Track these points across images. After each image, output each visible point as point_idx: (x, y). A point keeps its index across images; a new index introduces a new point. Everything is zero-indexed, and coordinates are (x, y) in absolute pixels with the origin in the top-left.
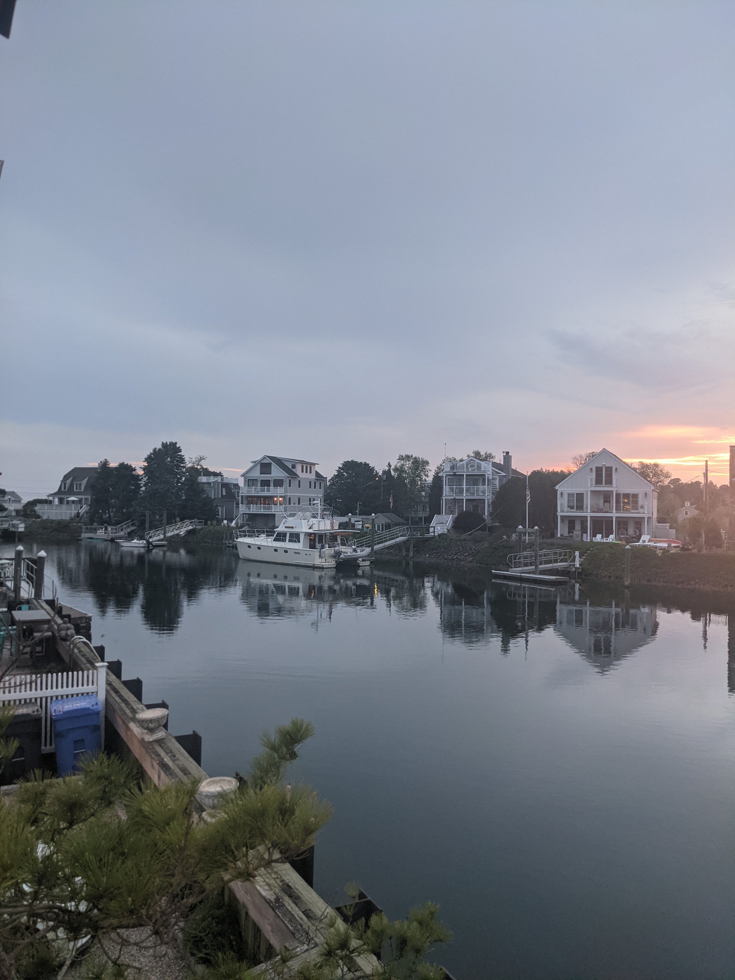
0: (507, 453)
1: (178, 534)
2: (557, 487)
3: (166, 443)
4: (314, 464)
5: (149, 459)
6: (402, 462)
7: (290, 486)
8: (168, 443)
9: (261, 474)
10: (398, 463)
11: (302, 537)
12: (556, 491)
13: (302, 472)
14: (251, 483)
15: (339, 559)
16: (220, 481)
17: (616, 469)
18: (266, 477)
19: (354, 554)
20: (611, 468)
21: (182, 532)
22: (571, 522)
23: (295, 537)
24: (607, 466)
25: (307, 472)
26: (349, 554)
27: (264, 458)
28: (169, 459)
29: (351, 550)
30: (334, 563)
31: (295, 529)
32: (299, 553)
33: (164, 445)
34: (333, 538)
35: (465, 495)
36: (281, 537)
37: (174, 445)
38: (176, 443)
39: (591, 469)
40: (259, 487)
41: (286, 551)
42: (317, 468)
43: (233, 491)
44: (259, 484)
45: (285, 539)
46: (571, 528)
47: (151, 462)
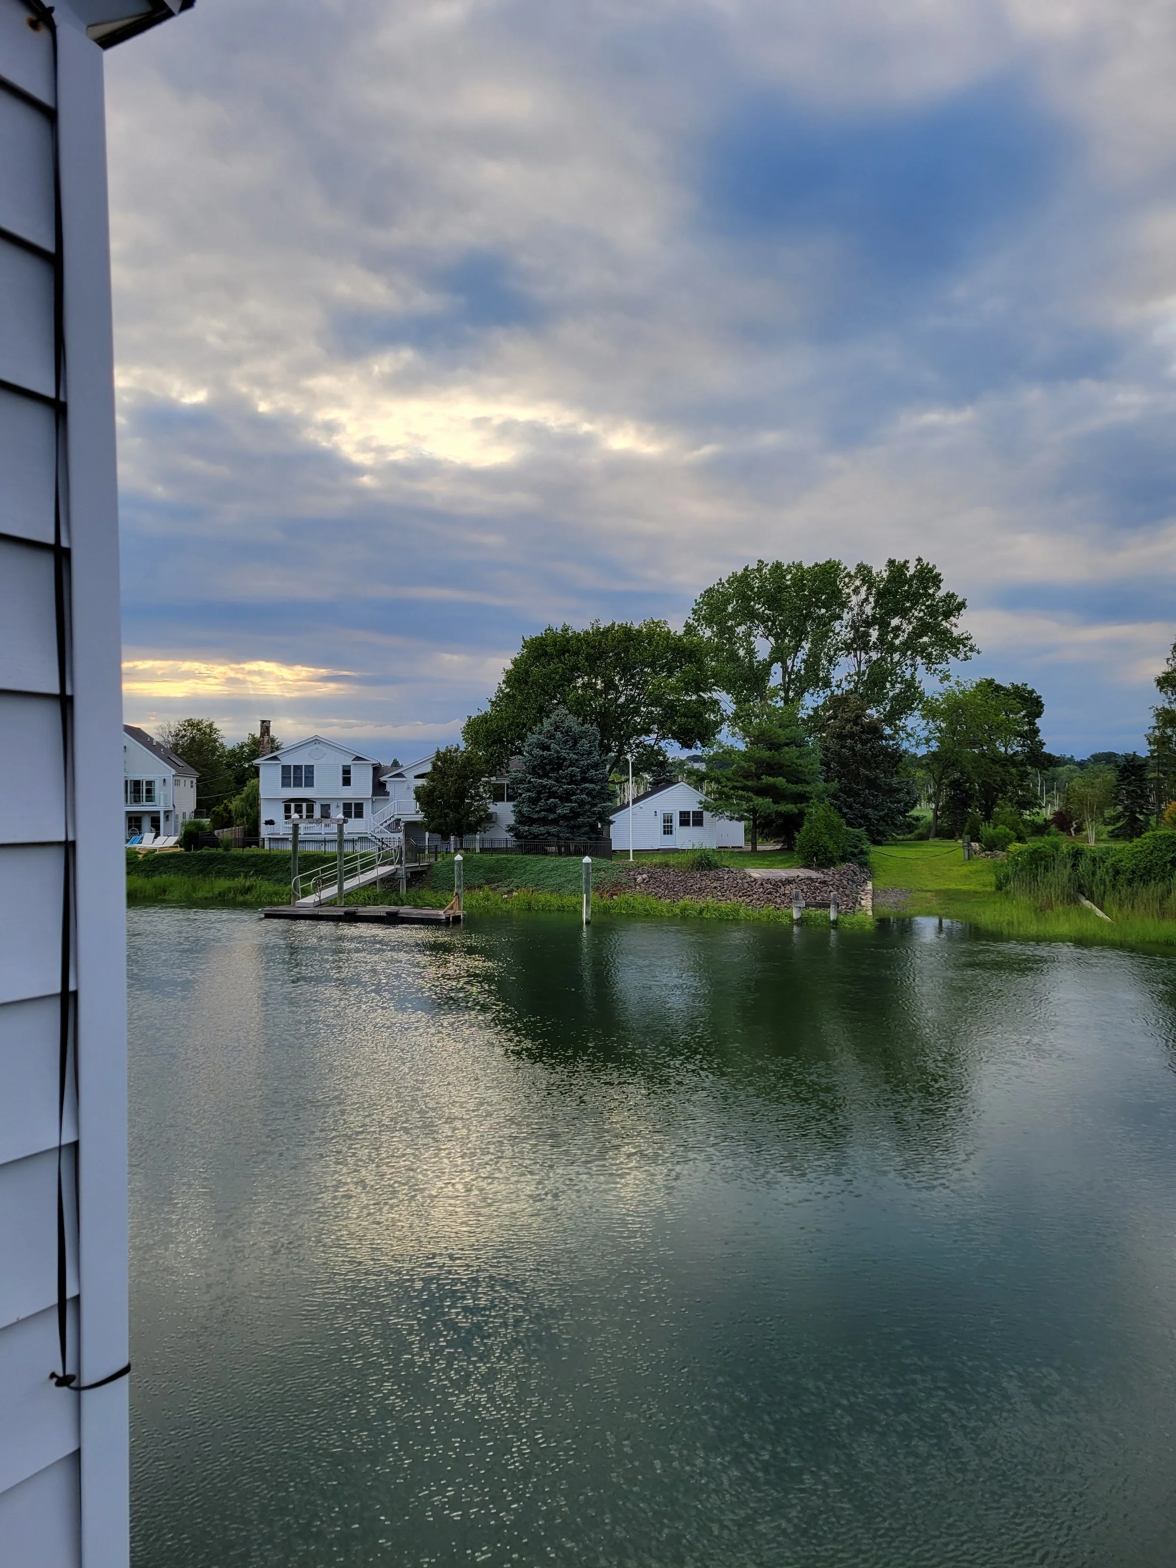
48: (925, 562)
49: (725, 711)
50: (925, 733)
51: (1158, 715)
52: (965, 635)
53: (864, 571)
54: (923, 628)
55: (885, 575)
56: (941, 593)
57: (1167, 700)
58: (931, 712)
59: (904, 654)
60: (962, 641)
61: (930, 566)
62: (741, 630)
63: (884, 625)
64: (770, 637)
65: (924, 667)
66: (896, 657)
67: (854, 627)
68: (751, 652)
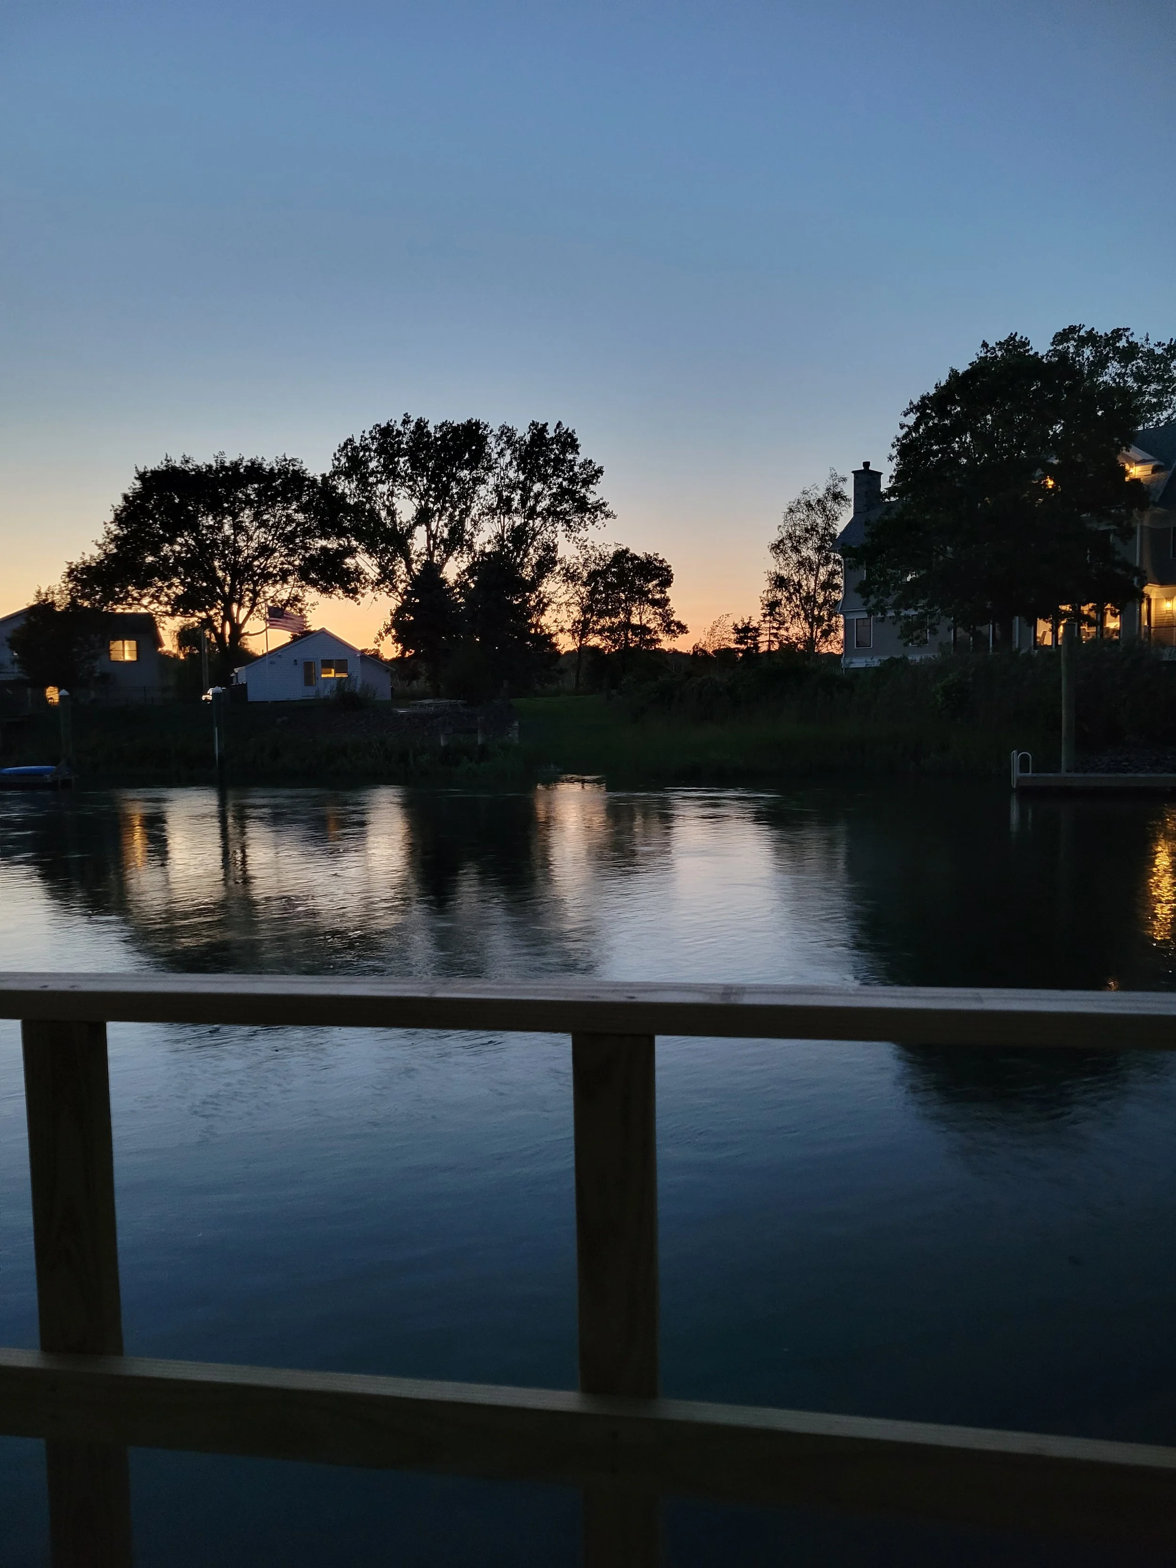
48: (565, 426)
49: (368, 574)
50: (566, 598)
51: (770, 580)
52: (601, 502)
53: (507, 433)
54: (563, 494)
55: (528, 438)
56: (580, 460)
57: (778, 566)
58: (571, 576)
59: (545, 520)
60: (599, 507)
61: (570, 431)
62: (383, 488)
63: (526, 490)
64: (414, 499)
65: (564, 534)
66: (538, 522)
67: (497, 490)
68: (392, 513)
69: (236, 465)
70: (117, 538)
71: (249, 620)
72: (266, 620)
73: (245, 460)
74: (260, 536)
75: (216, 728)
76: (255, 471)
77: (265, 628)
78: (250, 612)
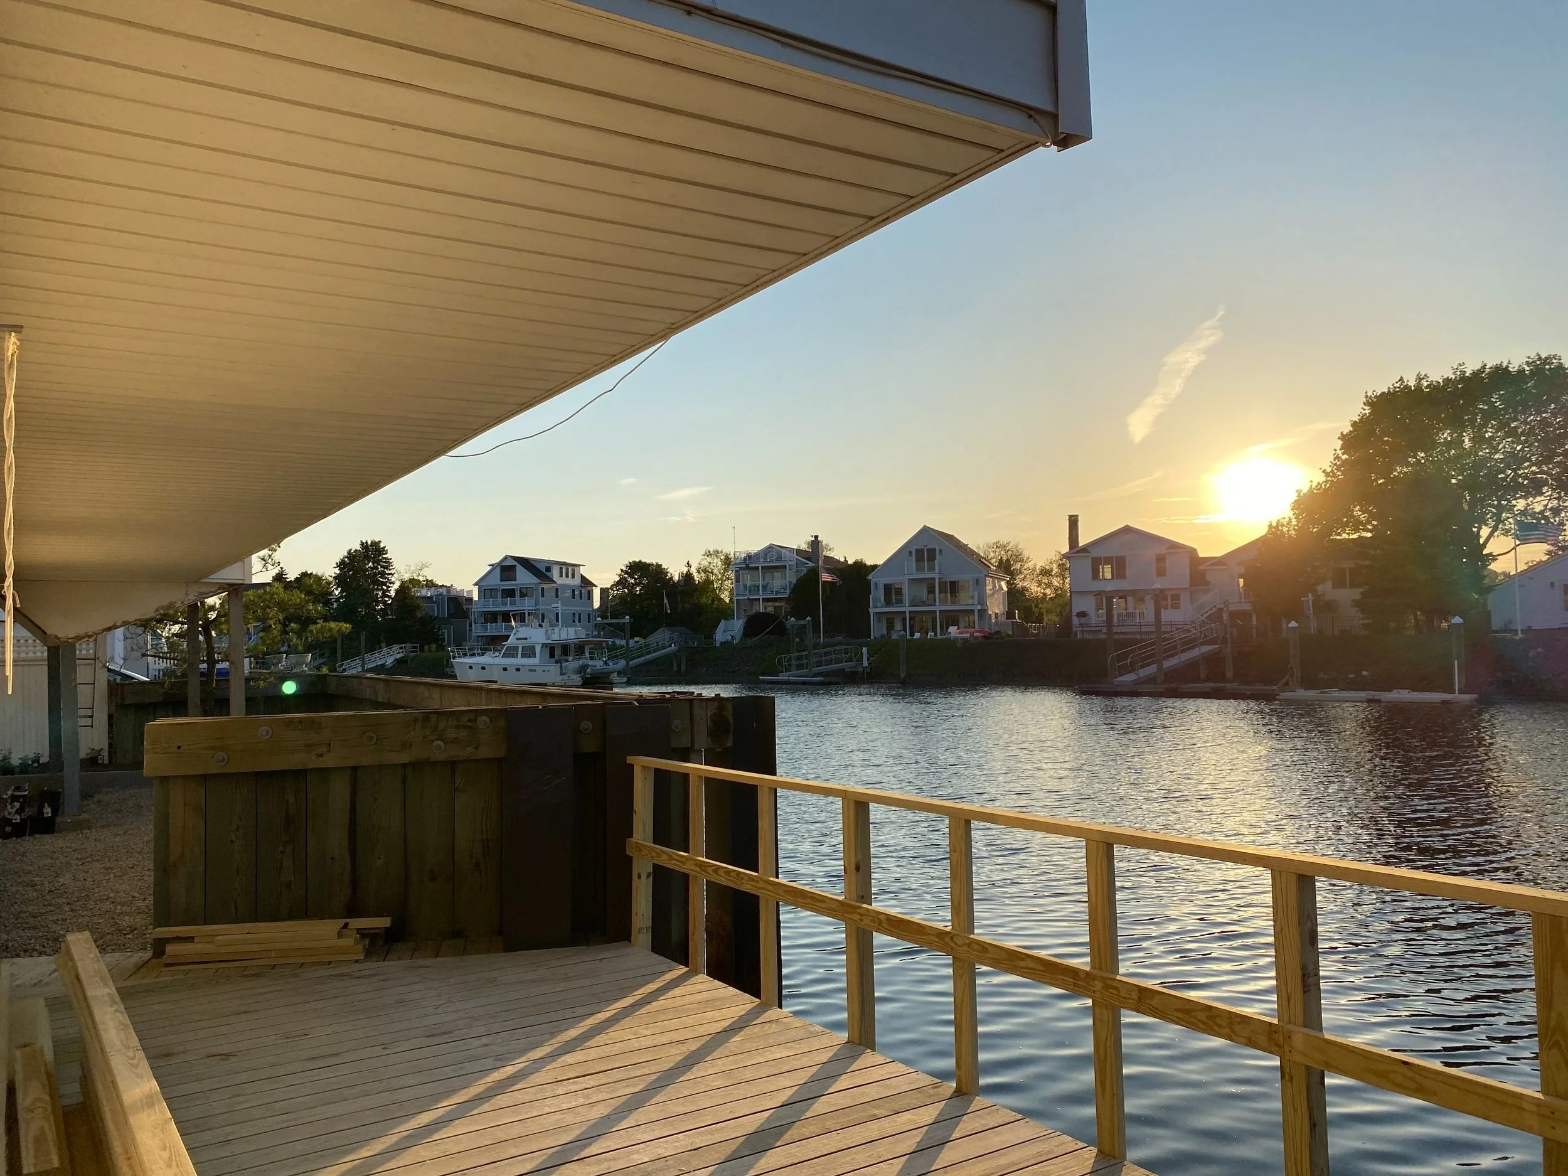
0: (816, 537)
1: (383, 665)
2: (870, 577)
3: (367, 542)
4: (579, 566)
5: (341, 565)
6: (709, 559)
7: (543, 596)
8: (369, 543)
9: (502, 580)
10: (703, 559)
11: (538, 649)
12: (869, 583)
13: (561, 576)
14: (488, 593)
15: (585, 674)
16: (445, 593)
17: (940, 550)
18: (508, 585)
19: (605, 667)
20: (934, 550)
21: (390, 661)
22: (890, 620)
23: (529, 652)
24: (929, 547)
25: (567, 576)
26: (598, 667)
27: (506, 558)
28: (371, 564)
29: (601, 663)
30: (580, 679)
31: (528, 640)
32: (535, 670)
33: (364, 545)
34: (580, 649)
35: (761, 593)
36: (512, 652)
37: (376, 544)
38: (380, 542)
39: (910, 552)
40: (500, 599)
41: (518, 670)
42: (583, 571)
43: (465, 607)
44: (499, 594)
45: (517, 654)
46: (890, 626)
47: (344, 568)
69: (1476, 374)
70: (1345, 462)
71: (1492, 538)
72: (1517, 537)
73: (1487, 367)
74: (1506, 444)
75: (1456, 661)
76: (1501, 375)
77: (1513, 546)
78: (1495, 529)
